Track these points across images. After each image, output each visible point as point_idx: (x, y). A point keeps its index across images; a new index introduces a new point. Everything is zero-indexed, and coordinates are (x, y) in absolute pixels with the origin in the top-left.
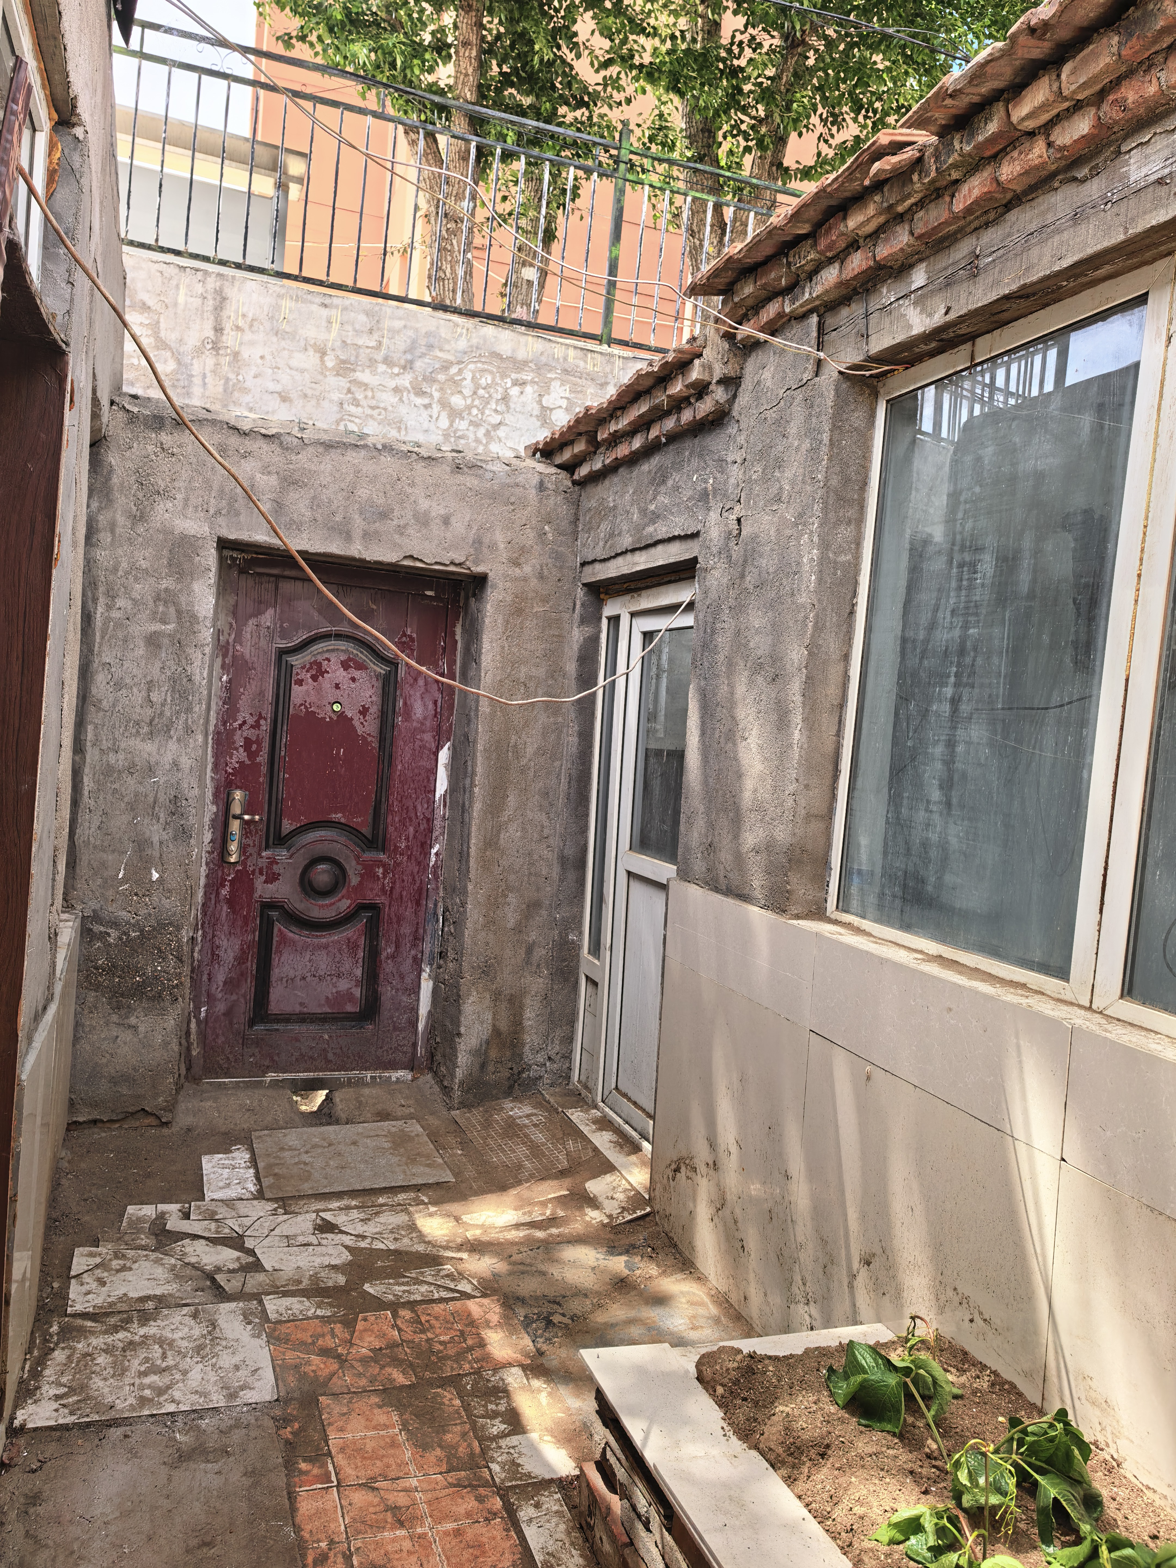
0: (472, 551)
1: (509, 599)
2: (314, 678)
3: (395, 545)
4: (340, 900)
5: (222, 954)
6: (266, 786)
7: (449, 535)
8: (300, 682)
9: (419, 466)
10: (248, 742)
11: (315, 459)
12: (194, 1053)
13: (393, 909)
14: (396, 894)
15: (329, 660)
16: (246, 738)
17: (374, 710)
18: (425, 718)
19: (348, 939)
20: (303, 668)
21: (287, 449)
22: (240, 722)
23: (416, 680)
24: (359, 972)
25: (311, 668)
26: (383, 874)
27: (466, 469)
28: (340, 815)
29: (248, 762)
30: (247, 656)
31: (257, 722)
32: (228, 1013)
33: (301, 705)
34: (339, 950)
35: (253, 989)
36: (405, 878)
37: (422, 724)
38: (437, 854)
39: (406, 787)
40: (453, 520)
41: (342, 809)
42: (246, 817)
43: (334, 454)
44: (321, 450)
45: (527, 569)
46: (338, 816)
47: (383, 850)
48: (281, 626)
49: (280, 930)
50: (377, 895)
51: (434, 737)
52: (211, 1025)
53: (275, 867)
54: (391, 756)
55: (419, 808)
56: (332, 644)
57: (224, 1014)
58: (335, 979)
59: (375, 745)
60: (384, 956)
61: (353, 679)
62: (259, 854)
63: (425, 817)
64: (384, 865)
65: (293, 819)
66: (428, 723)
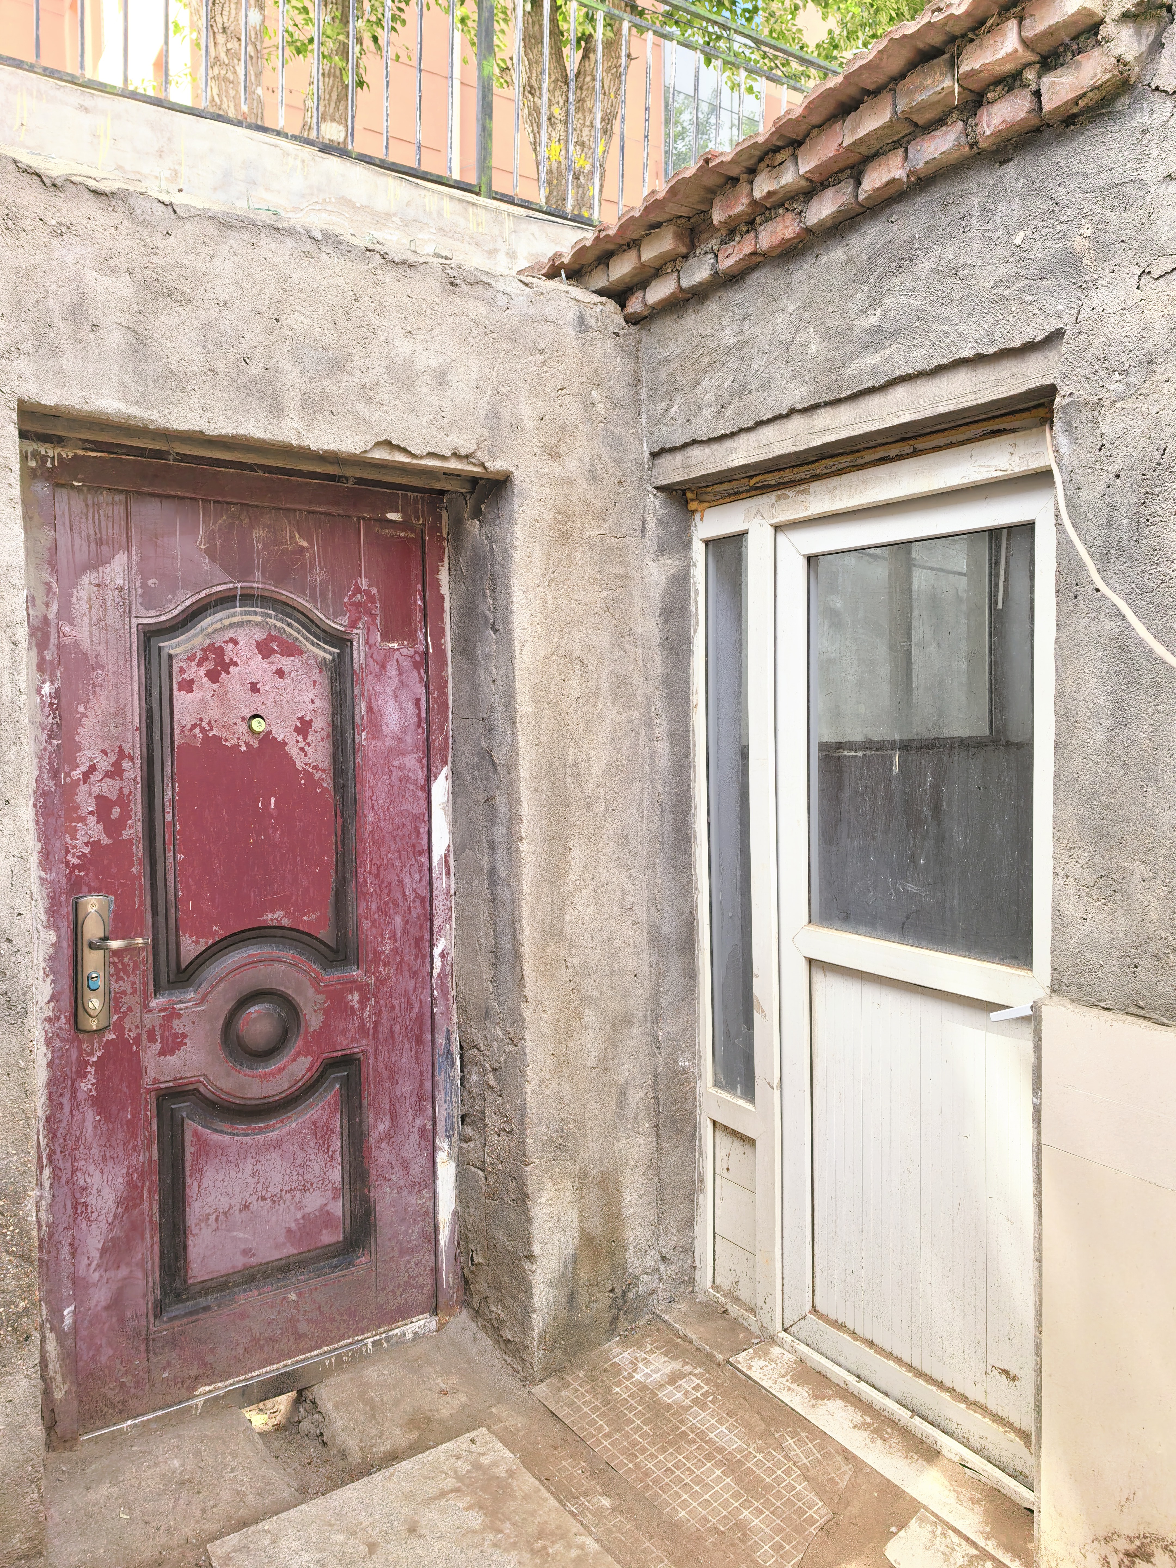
0: (486, 433)
1: (548, 515)
2: (213, 676)
3: (360, 420)
4: (294, 1060)
5: (92, 1200)
6: (145, 881)
7: (446, 404)
8: (188, 686)
9: (388, 276)
10: (102, 803)
11: (203, 250)
12: (58, 1395)
13: (381, 1058)
14: (383, 1032)
15: (235, 642)
16: (99, 798)
17: (320, 723)
18: (404, 731)
19: (314, 1123)
20: (191, 659)
21: (145, 223)
22: (83, 768)
23: (383, 667)
24: (336, 1175)
25: (205, 658)
26: (361, 1002)
27: (464, 286)
28: (279, 914)
29: (106, 841)
30: (86, 645)
31: (117, 765)
32: (116, 1303)
33: (194, 726)
34: (301, 1146)
35: (157, 1248)
36: (395, 1002)
37: (400, 740)
38: (443, 955)
39: (383, 850)
40: (452, 377)
41: (281, 904)
42: (115, 944)
43: (236, 241)
44: (211, 230)
45: (572, 464)
46: (276, 917)
47: (357, 963)
48: (144, 585)
49: (196, 1133)
50: (354, 1040)
51: (420, 761)
52: (84, 1333)
53: (175, 1023)
54: (354, 801)
55: (407, 881)
56: (236, 613)
57: (107, 1308)
58: (298, 1194)
59: (328, 784)
60: (373, 1138)
61: (280, 673)
62: (145, 1006)
63: (418, 896)
64: (361, 988)
65: (199, 933)
66: (409, 739)
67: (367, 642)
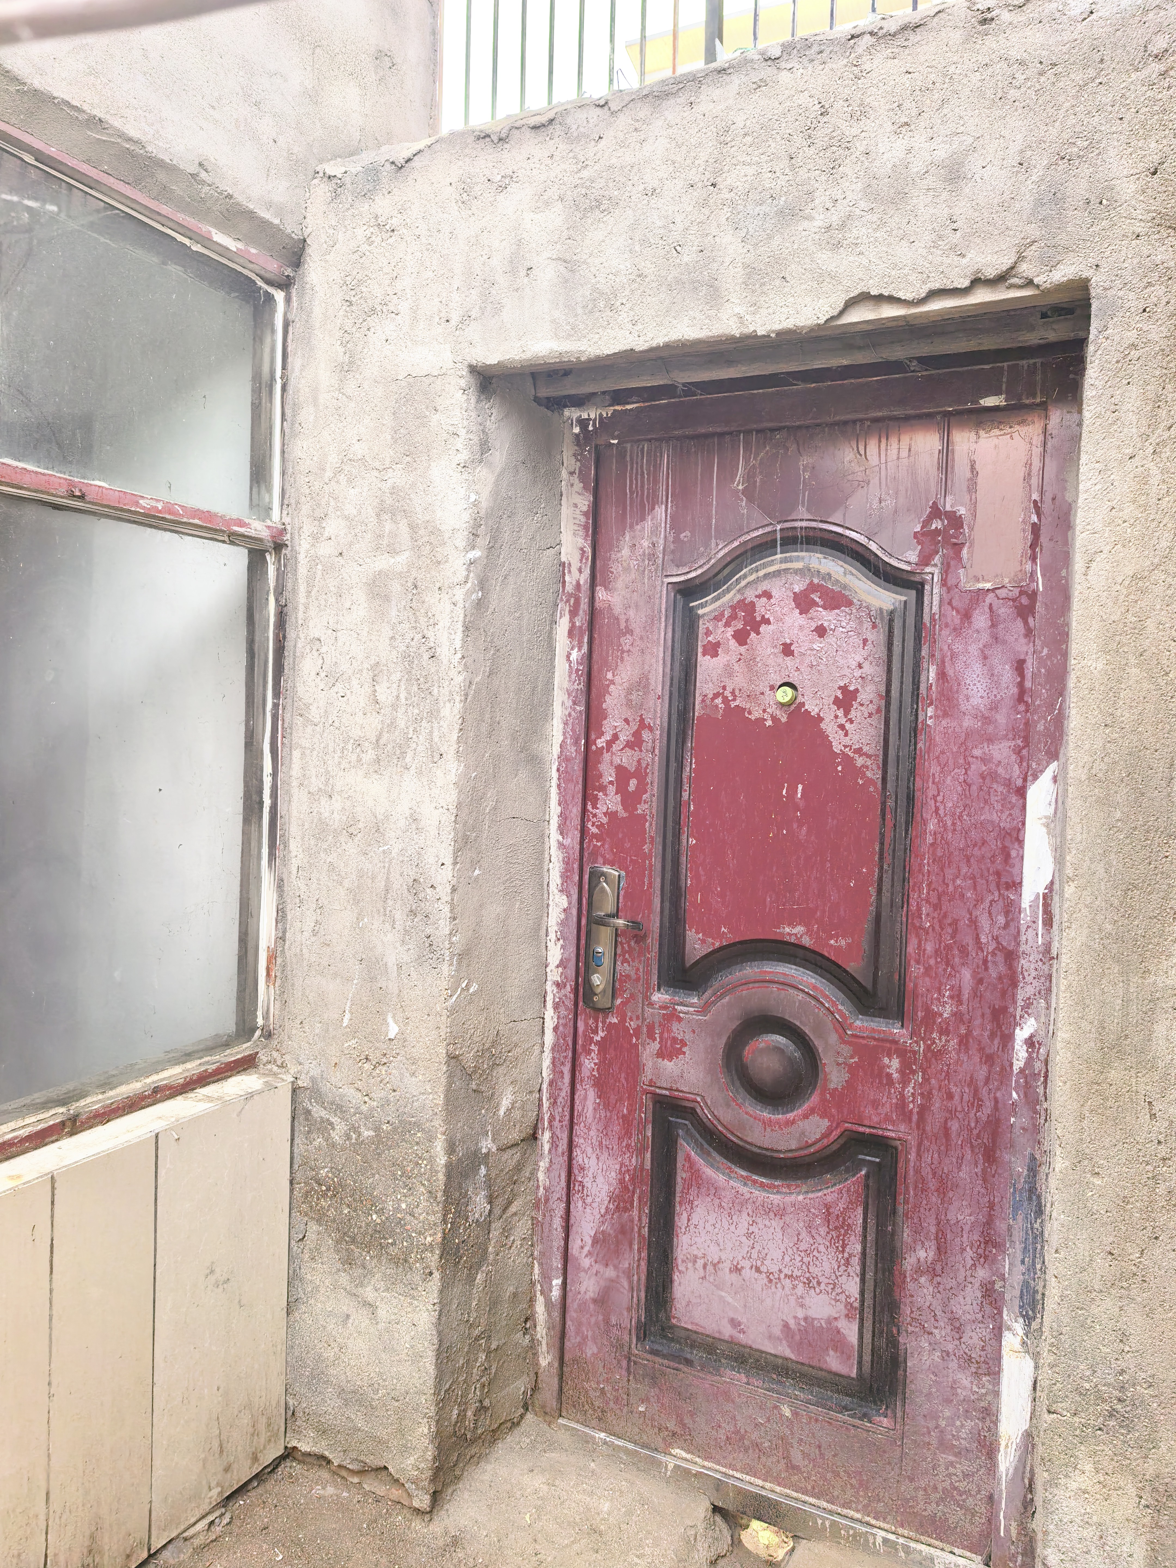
0: (1035, 229)
2: (741, 638)
3: (824, 277)
4: (806, 1116)
6: (655, 861)
7: (963, 208)
8: (713, 650)
9: (878, 58)
10: (623, 774)
11: (633, 138)
12: (543, 1362)
13: (927, 1158)
14: (933, 1123)
15: (767, 595)
16: (618, 768)
17: (868, 694)
18: (994, 707)
19: (828, 1207)
20: (717, 618)
21: (579, 138)
22: (607, 737)
23: (967, 616)
24: (852, 1287)
25: (733, 617)
26: (901, 1071)
28: (799, 929)
29: (622, 814)
30: (618, 610)
31: (637, 734)
33: (716, 696)
34: (809, 1227)
35: (643, 1264)
36: (953, 1089)
37: (987, 720)
38: (1030, 1042)
39: (949, 873)
41: (803, 917)
42: (622, 922)
43: (672, 109)
44: (645, 111)
46: (794, 932)
47: (900, 1015)
48: (677, 540)
49: (688, 1158)
50: (888, 1119)
51: (1018, 751)
52: (570, 1315)
53: (675, 1026)
54: (910, 799)
55: (984, 922)
56: (777, 561)
58: (800, 1288)
59: (874, 774)
60: (909, 1263)
61: (821, 631)
62: (647, 997)
63: (1000, 948)
64: (902, 1053)
65: (708, 931)
66: (1001, 719)
67: (944, 582)
